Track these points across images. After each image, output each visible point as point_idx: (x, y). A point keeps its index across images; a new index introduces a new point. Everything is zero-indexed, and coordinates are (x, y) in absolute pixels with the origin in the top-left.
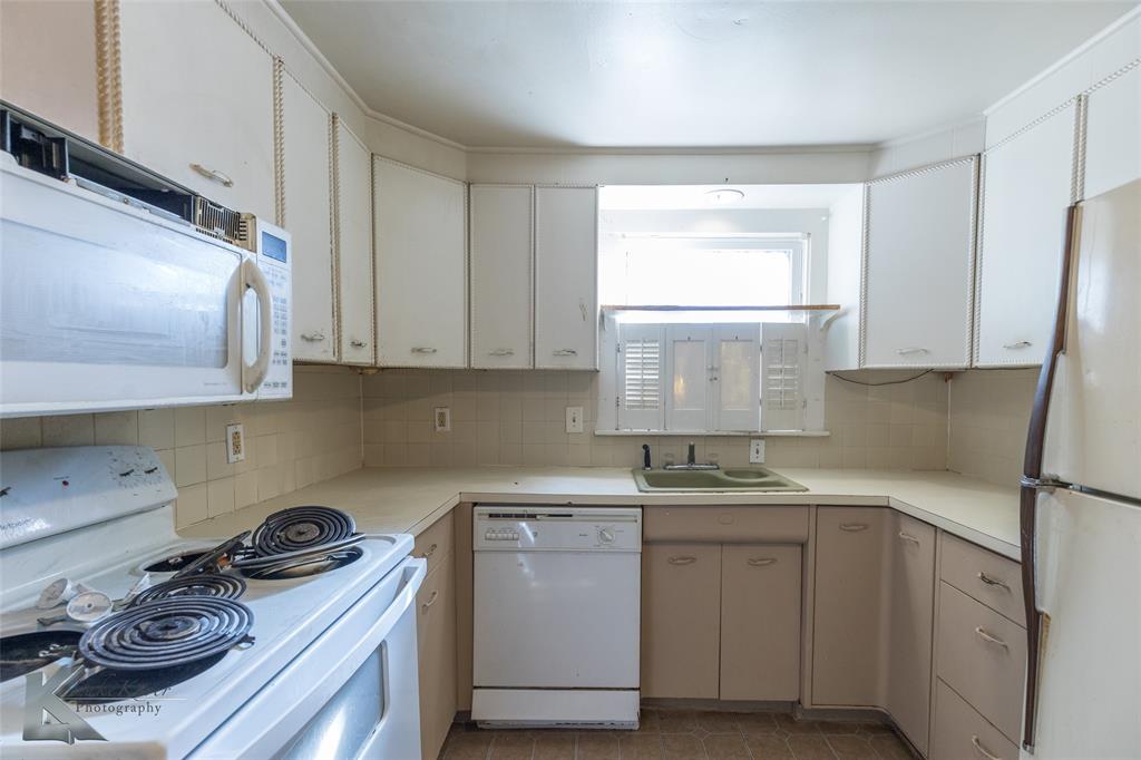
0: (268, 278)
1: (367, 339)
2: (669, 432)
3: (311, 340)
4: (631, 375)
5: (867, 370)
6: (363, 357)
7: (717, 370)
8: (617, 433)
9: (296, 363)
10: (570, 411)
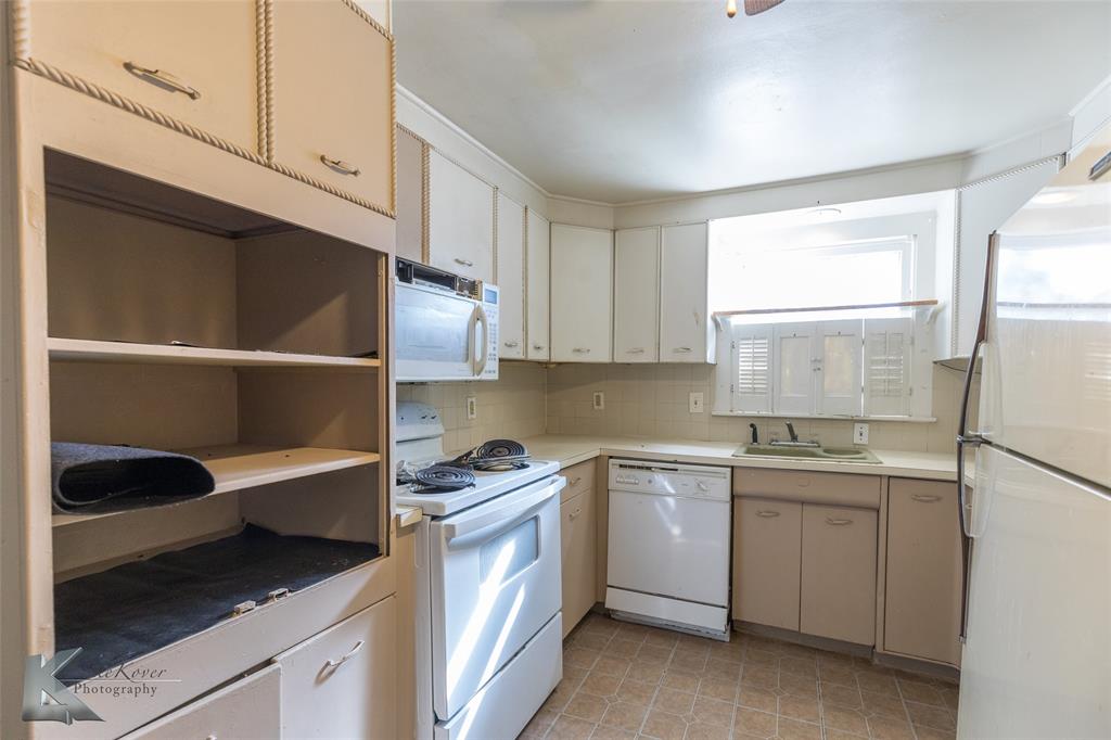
0: (487, 314)
1: (545, 345)
2: (776, 414)
3: (510, 346)
4: (744, 366)
5: (958, 359)
6: (542, 356)
7: (820, 361)
8: (731, 414)
9: (501, 360)
10: (693, 396)
